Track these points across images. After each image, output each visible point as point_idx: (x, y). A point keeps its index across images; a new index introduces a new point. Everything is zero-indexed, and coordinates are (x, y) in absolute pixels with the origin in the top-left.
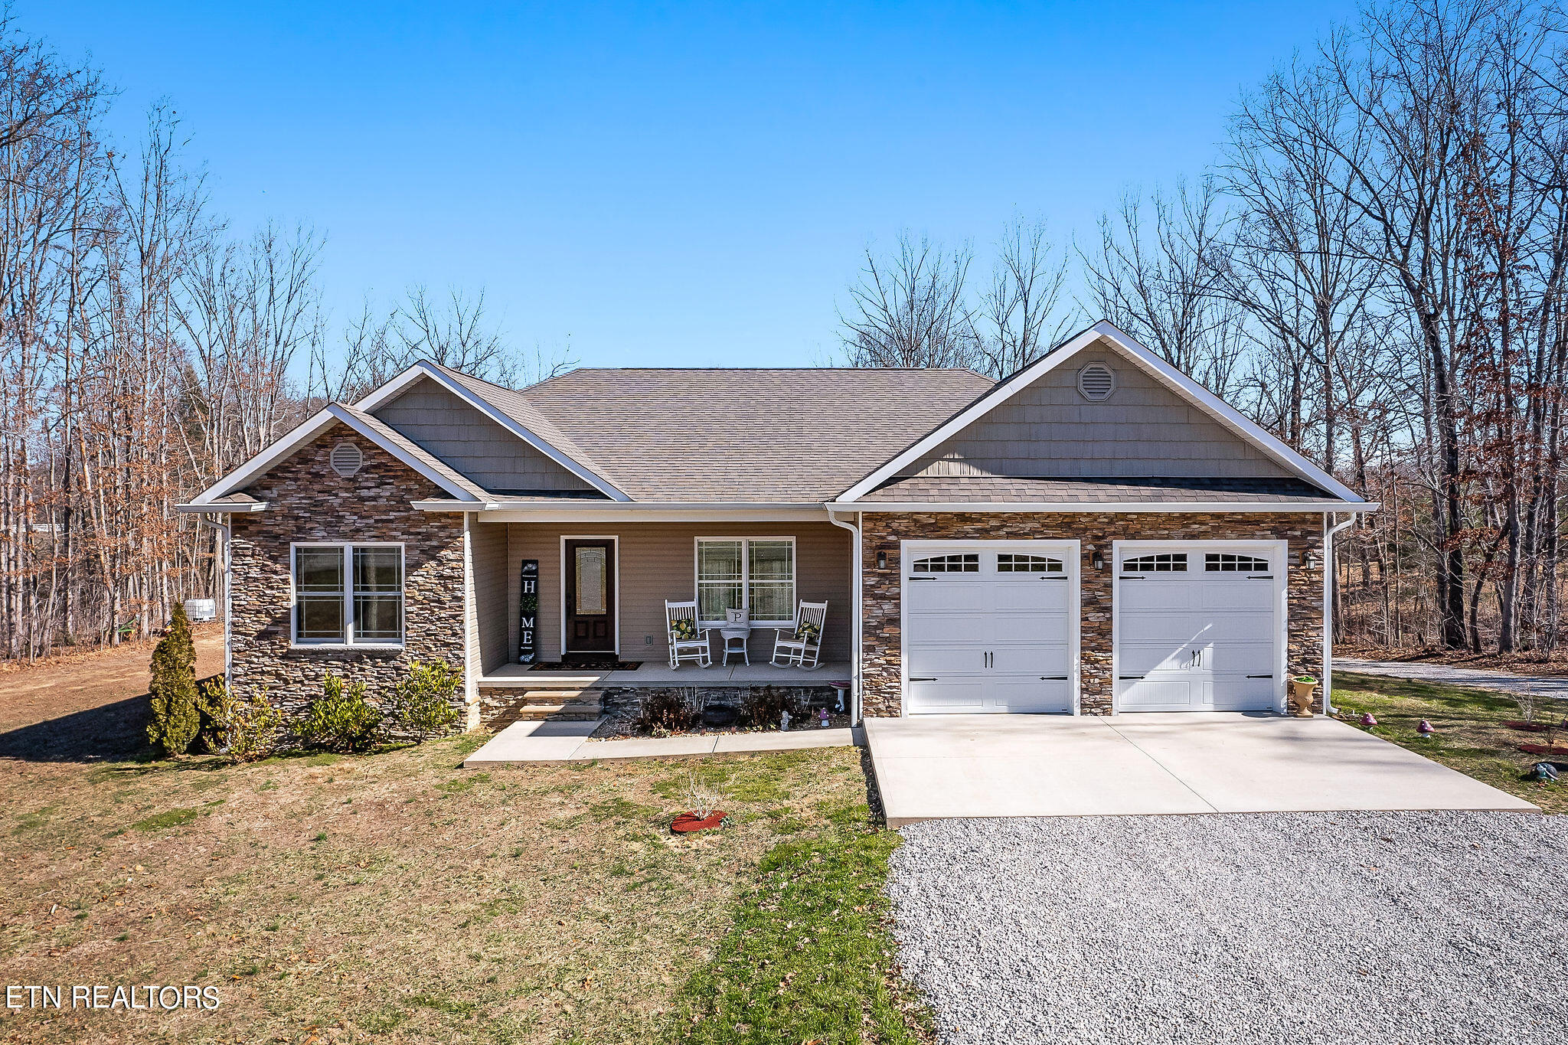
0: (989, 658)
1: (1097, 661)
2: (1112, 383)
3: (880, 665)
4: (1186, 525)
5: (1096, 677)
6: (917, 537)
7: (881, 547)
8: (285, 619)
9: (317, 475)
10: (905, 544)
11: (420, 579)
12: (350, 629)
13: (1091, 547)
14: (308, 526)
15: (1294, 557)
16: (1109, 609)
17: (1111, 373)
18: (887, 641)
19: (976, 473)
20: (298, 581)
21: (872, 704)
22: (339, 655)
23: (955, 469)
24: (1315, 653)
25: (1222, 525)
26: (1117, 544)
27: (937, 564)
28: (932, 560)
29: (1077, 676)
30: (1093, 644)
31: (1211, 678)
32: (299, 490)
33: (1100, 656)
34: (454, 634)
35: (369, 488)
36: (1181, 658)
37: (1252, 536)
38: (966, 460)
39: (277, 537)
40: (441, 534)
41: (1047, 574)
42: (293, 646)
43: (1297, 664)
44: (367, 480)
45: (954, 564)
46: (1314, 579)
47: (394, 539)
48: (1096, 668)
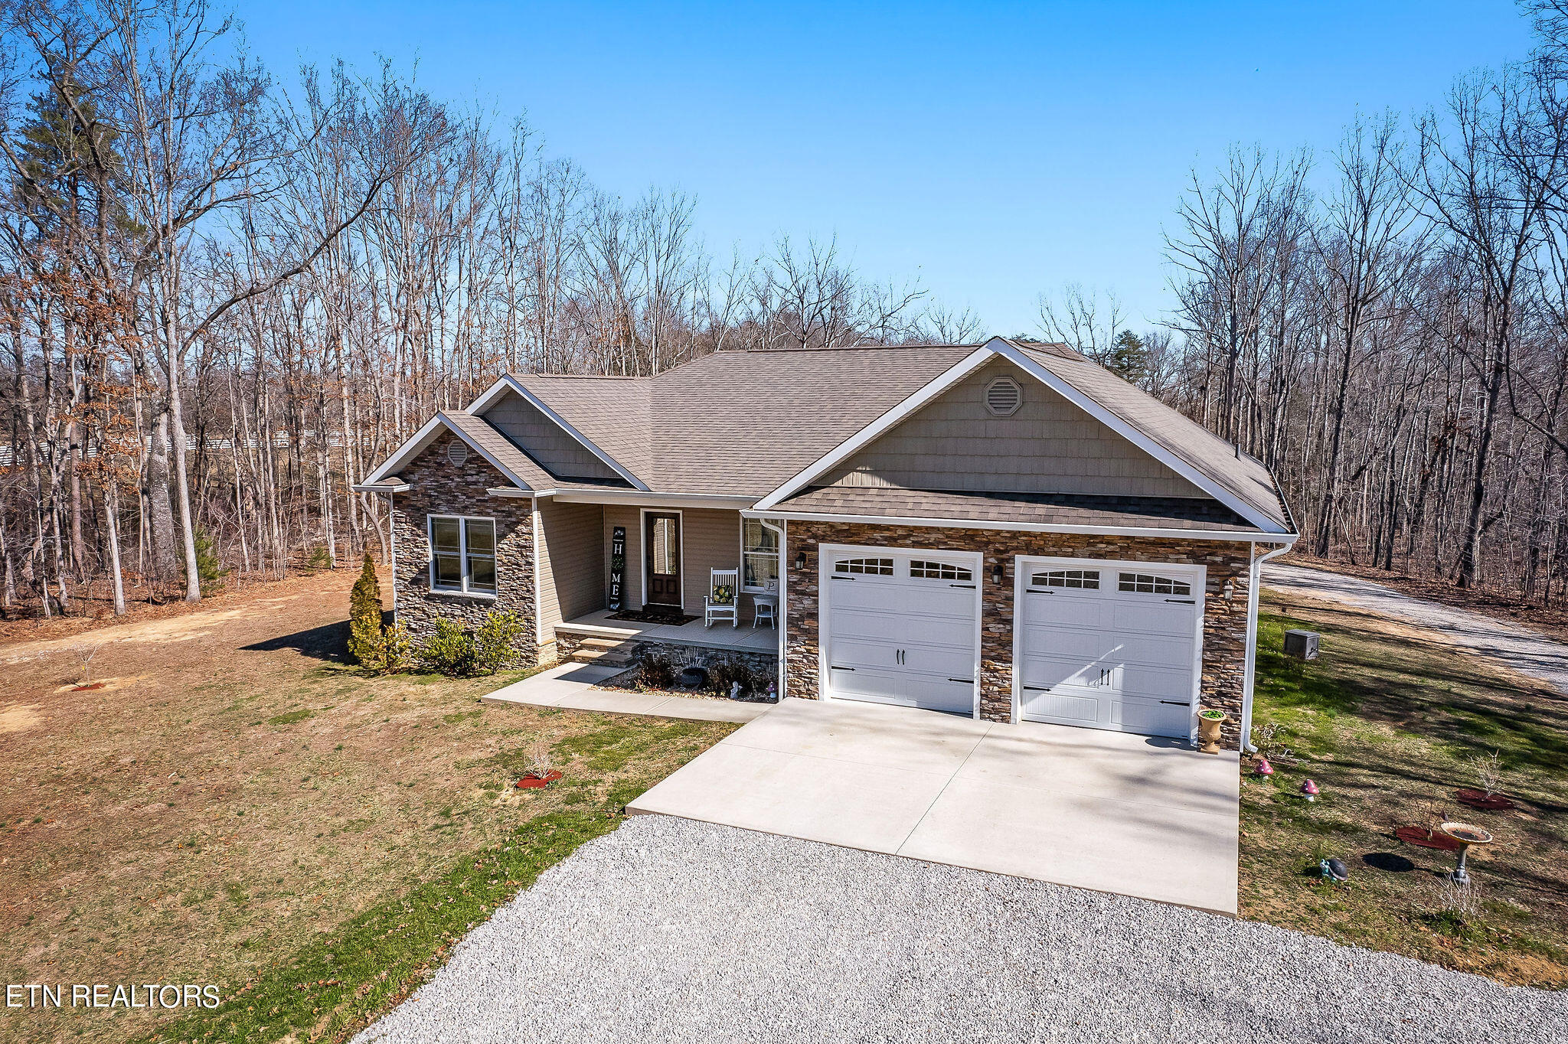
0: (901, 655)
1: (997, 671)
2: (1018, 398)
3: (802, 653)
4: (1092, 545)
5: (996, 685)
6: (833, 541)
7: (803, 549)
8: (424, 571)
9: (440, 464)
10: (823, 547)
11: (505, 546)
12: (465, 580)
13: (992, 560)
14: (437, 502)
15: (1213, 584)
16: (1010, 622)
17: (1017, 388)
18: (806, 632)
19: (885, 485)
20: (433, 543)
21: (795, 686)
22: (459, 600)
23: (867, 480)
24: (1232, 687)
25: (1129, 547)
26: (1020, 559)
27: (856, 567)
28: (852, 562)
29: (977, 682)
30: (993, 654)
31: (1119, 698)
32: (431, 475)
33: (999, 665)
34: (528, 591)
35: (472, 475)
36: (1089, 676)
37: (1166, 559)
38: (875, 473)
39: (419, 509)
40: (518, 513)
41: (956, 582)
42: (432, 591)
43: (1212, 696)
44: (470, 469)
45: (871, 567)
46: (1235, 609)
47: (488, 514)
48: (995, 677)
